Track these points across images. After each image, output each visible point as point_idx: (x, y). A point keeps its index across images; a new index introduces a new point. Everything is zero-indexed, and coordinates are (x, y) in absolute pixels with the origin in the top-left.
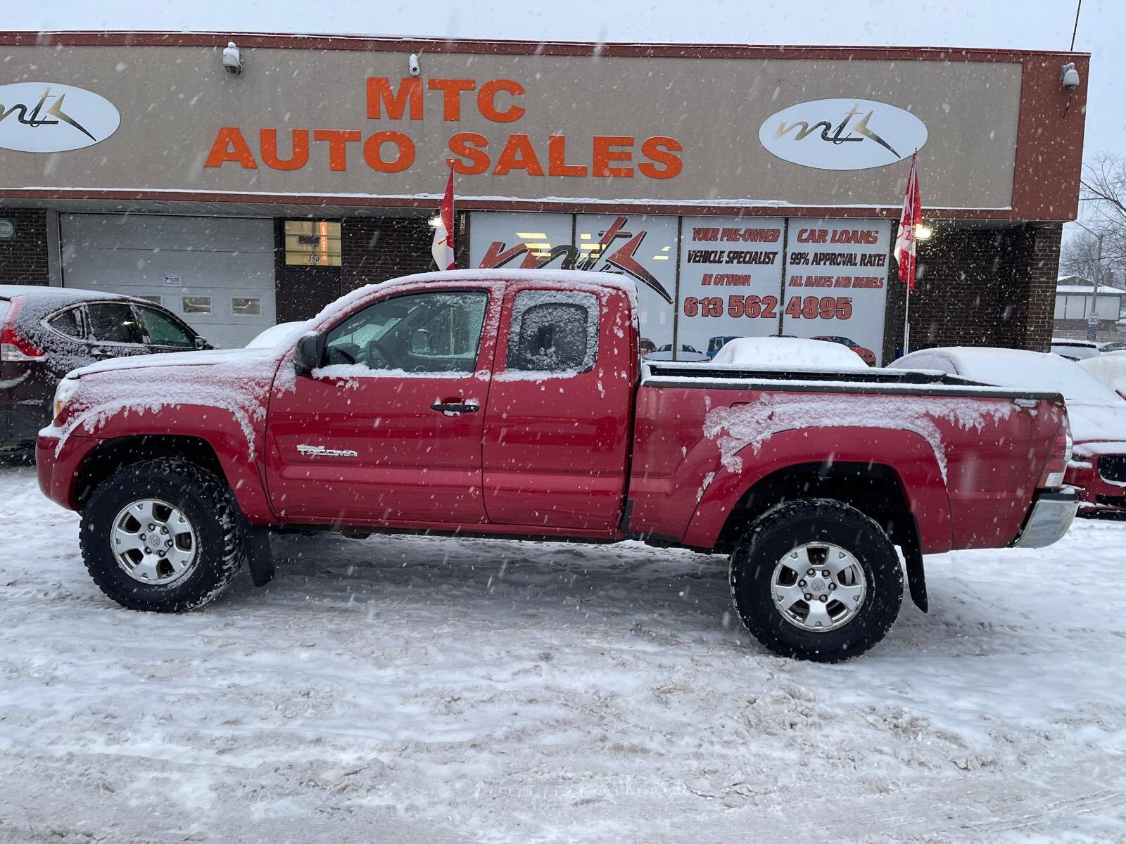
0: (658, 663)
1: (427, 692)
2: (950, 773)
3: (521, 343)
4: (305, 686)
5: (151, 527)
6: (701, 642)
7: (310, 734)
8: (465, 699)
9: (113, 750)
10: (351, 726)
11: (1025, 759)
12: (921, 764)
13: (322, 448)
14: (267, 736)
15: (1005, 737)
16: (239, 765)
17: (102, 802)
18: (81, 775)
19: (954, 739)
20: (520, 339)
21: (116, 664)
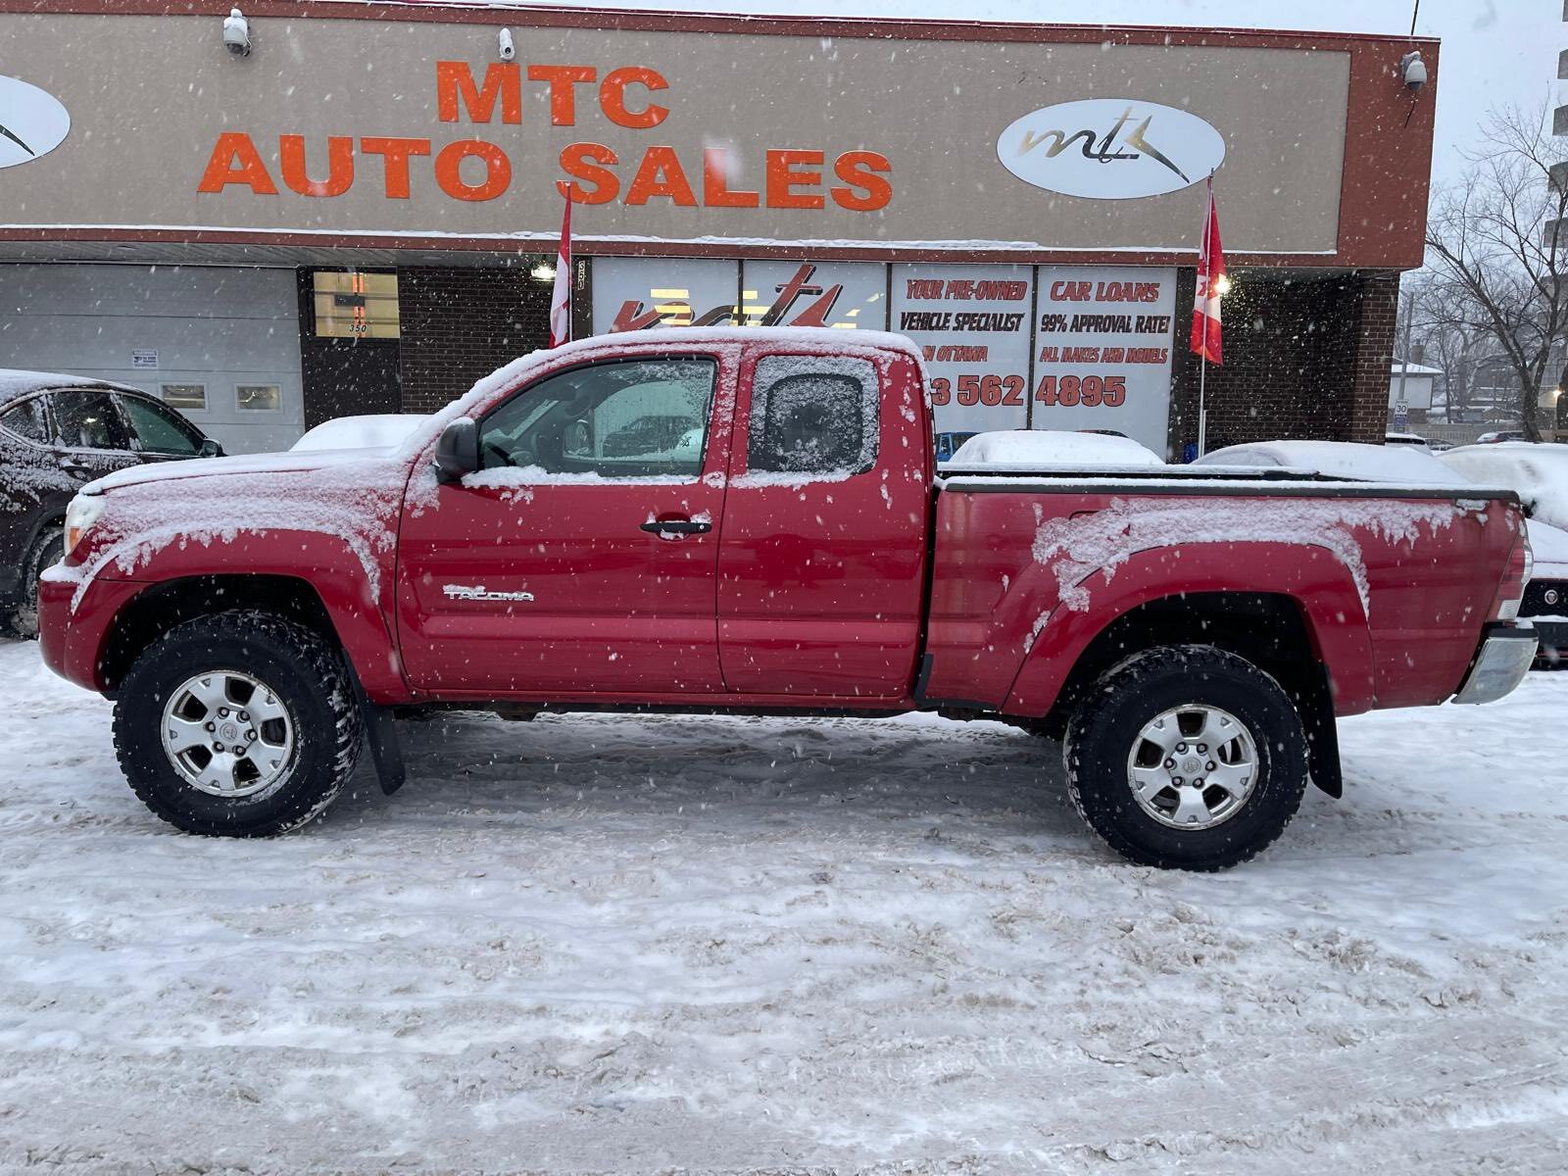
0: (980, 881)
1: (671, 936)
2: (1421, 1012)
3: (767, 431)
4: (494, 935)
5: (223, 712)
6: (1026, 849)
7: (527, 1002)
8: (732, 942)
9: (236, 1039)
10: (579, 989)
11: (1512, 989)
12: (1383, 1002)
13: (481, 589)
14: (464, 1006)
15: (1475, 961)
16: (434, 1050)
17: (242, 1119)
18: (201, 1080)
19: (1411, 967)
20: (766, 426)
21: (200, 913)
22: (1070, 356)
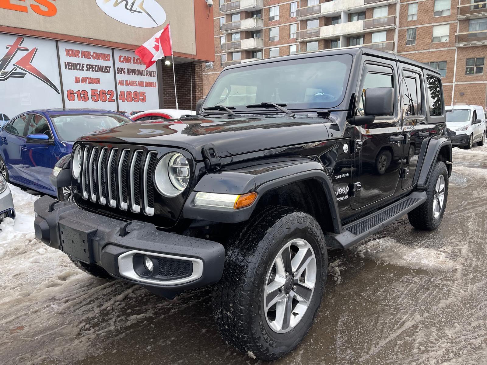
22: (128, 83)
